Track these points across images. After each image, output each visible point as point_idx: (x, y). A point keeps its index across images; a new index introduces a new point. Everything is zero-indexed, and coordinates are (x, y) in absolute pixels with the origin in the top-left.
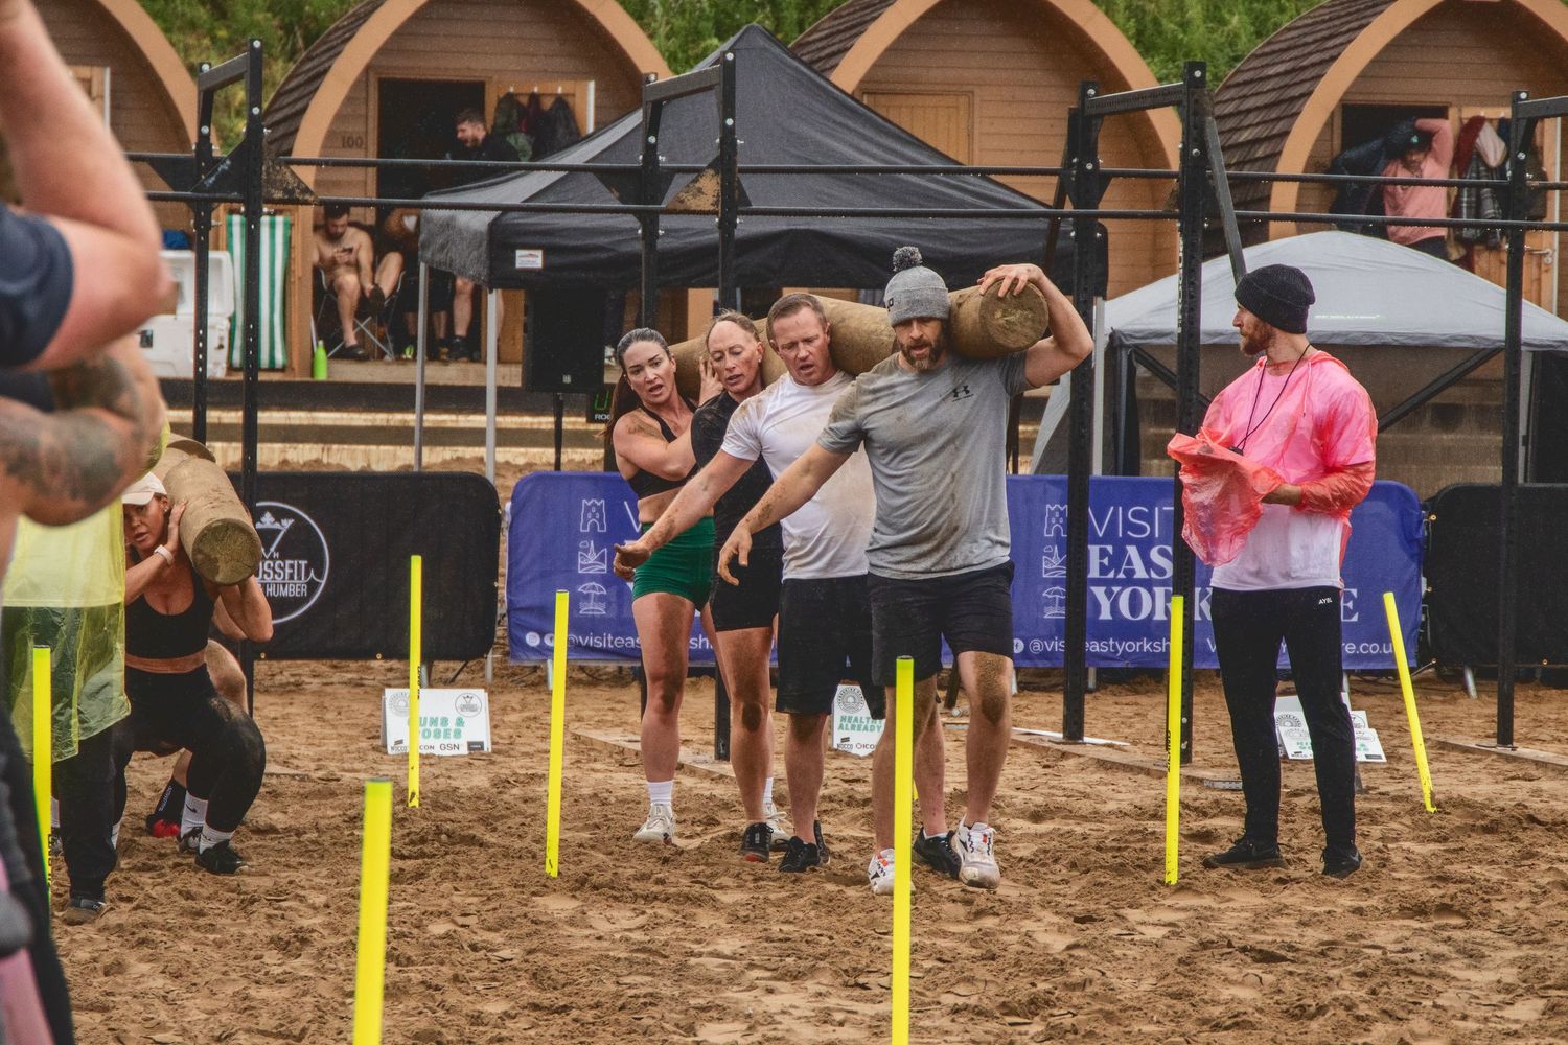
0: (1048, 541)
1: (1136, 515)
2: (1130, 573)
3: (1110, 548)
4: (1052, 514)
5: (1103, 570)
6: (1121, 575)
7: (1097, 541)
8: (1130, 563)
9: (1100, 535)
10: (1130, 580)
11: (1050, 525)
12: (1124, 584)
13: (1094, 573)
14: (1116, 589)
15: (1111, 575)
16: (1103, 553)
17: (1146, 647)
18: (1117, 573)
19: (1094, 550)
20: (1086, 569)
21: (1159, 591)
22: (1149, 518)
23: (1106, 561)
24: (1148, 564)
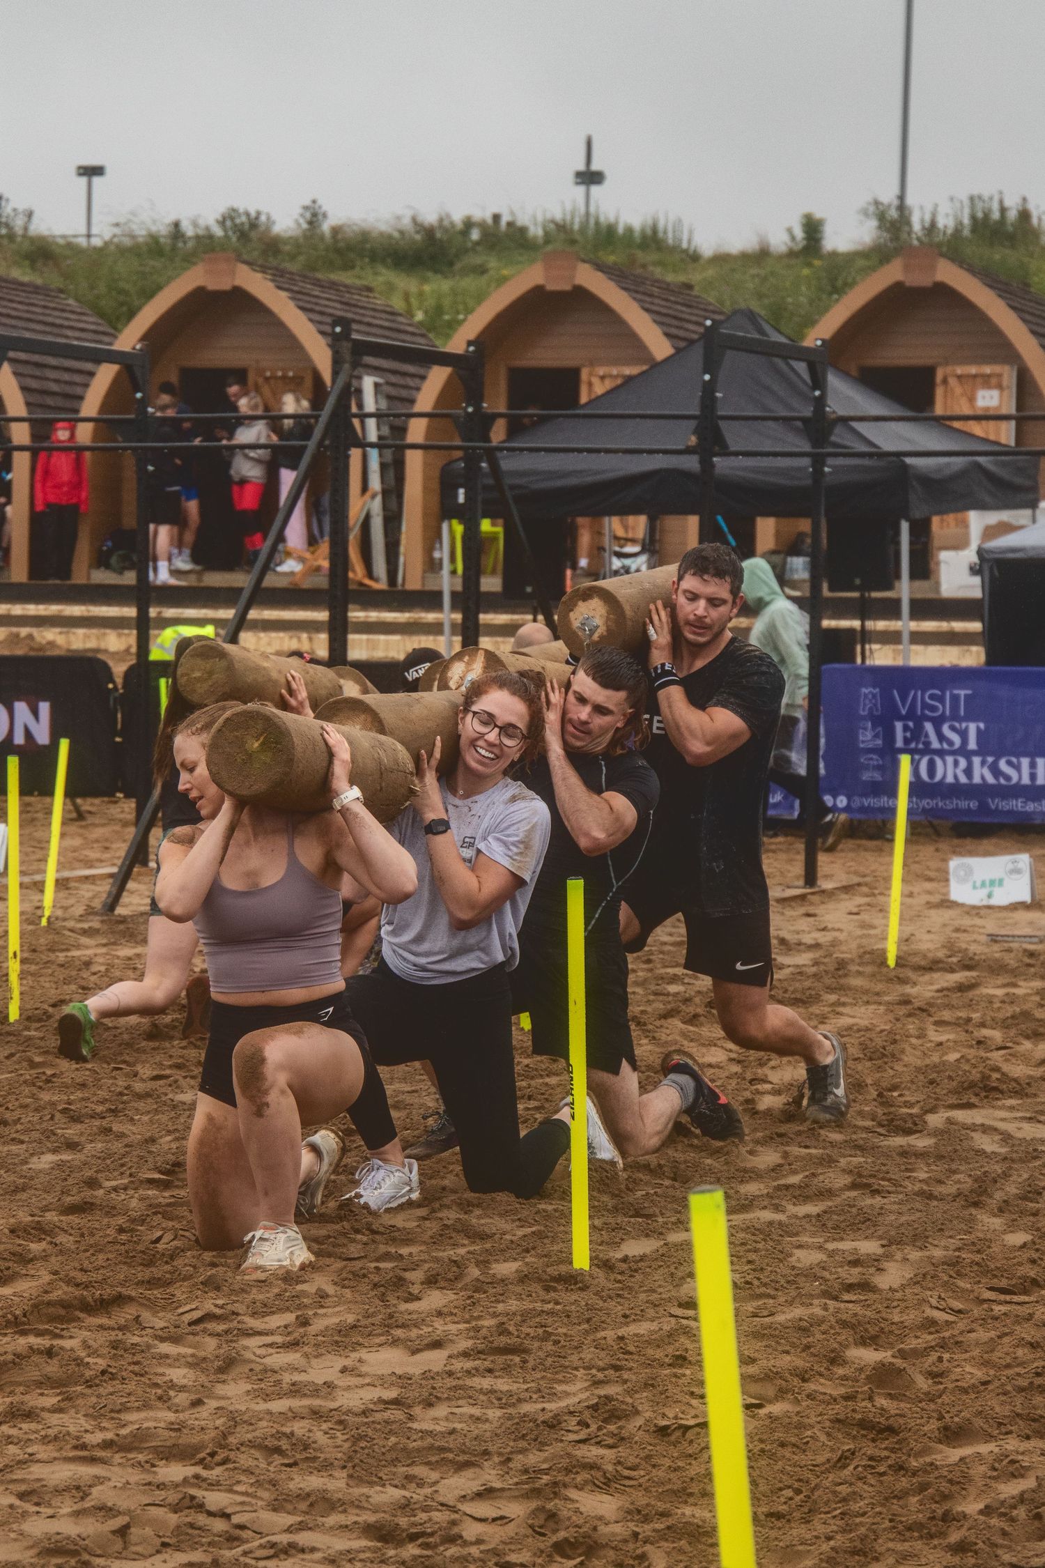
0: (863, 718)
1: (932, 697)
2: (927, 744)
3: (911, 724)
4: (866, 695)
5: (906, 741)
6: (921, 746)
7: (901, 718)
8: (927, 735)
9: (904, 712)
10: (927, 750)
11: (865, 705)
12: (923, 753)
13: (899, 743)
14: (917, 757)
15: (913, 745)
16: (906, 728)
17: (940, 804)
18: (917, 744)
19: (899, 726)
20: (893, 740)
21: (950, 759)
22: (941, 699)
23: (908, 734)
24: (941, 737)
